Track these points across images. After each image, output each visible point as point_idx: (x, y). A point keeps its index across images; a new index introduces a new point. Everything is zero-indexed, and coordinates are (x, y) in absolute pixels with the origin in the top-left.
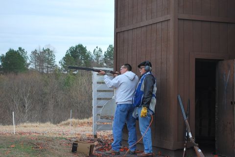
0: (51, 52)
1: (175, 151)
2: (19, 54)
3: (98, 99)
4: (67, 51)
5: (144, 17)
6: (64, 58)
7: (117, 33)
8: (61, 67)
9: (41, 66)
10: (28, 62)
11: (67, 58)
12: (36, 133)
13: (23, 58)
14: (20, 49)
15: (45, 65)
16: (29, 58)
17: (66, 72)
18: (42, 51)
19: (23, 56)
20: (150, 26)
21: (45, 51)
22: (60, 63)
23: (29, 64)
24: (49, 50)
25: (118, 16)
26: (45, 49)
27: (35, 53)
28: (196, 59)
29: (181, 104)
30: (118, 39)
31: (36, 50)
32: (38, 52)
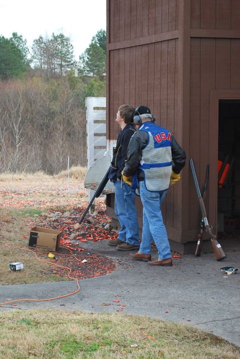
0: (67, 40)
1: (185, 244)
2: (13, 44)
3: (95, 147)
4: (94, 38)
5: (146, 30)
6: (88, 51)
7: (110, 51)
8: (82, 66)
9: (49, 63)
10: (29, 57)
11: (92, 50)
12: (15, 192)
13: (20, 50)
14: (14, 35)
15: (57, 61)
16: (31, 50)
17: (92, 74)
18: (51, 38)
19: (20, 48)
20: (153, 45)
21: (56, 38)
22: (80, 58)
23: (31, 61)
24: (62, 36)
25: (112, 24)
26: (56, 35)
27: (39, 41)
28: (220, 100)
29: (194, 172)
30: (112, 61)
31: (41, 38)
32: (44, 40)
